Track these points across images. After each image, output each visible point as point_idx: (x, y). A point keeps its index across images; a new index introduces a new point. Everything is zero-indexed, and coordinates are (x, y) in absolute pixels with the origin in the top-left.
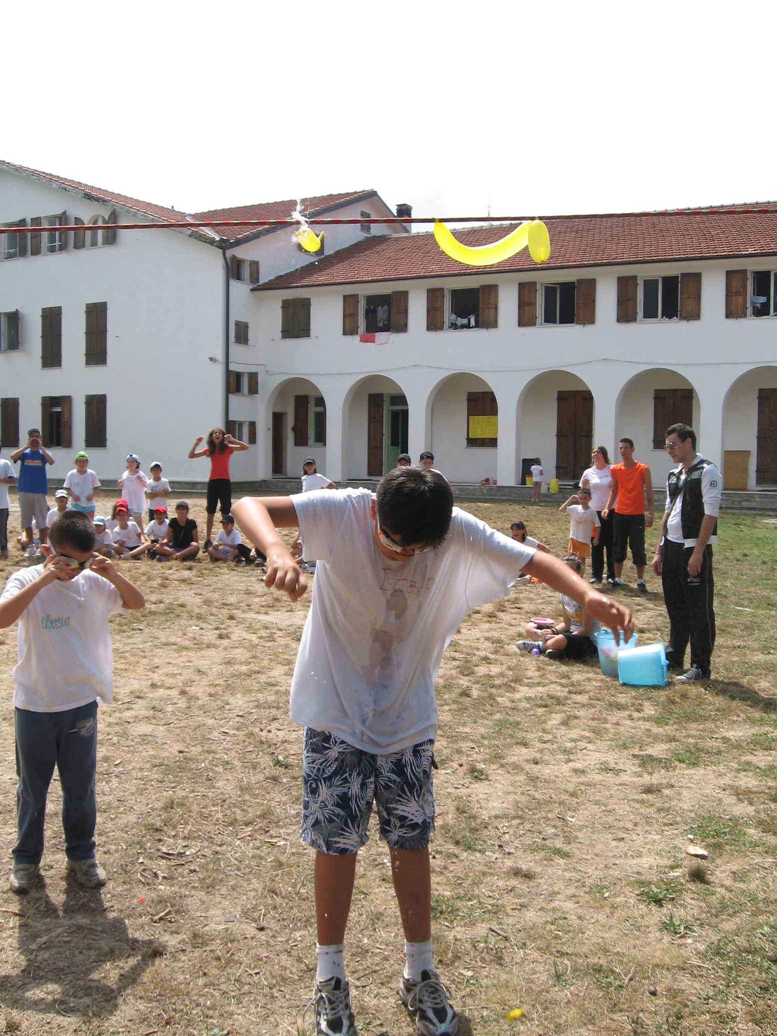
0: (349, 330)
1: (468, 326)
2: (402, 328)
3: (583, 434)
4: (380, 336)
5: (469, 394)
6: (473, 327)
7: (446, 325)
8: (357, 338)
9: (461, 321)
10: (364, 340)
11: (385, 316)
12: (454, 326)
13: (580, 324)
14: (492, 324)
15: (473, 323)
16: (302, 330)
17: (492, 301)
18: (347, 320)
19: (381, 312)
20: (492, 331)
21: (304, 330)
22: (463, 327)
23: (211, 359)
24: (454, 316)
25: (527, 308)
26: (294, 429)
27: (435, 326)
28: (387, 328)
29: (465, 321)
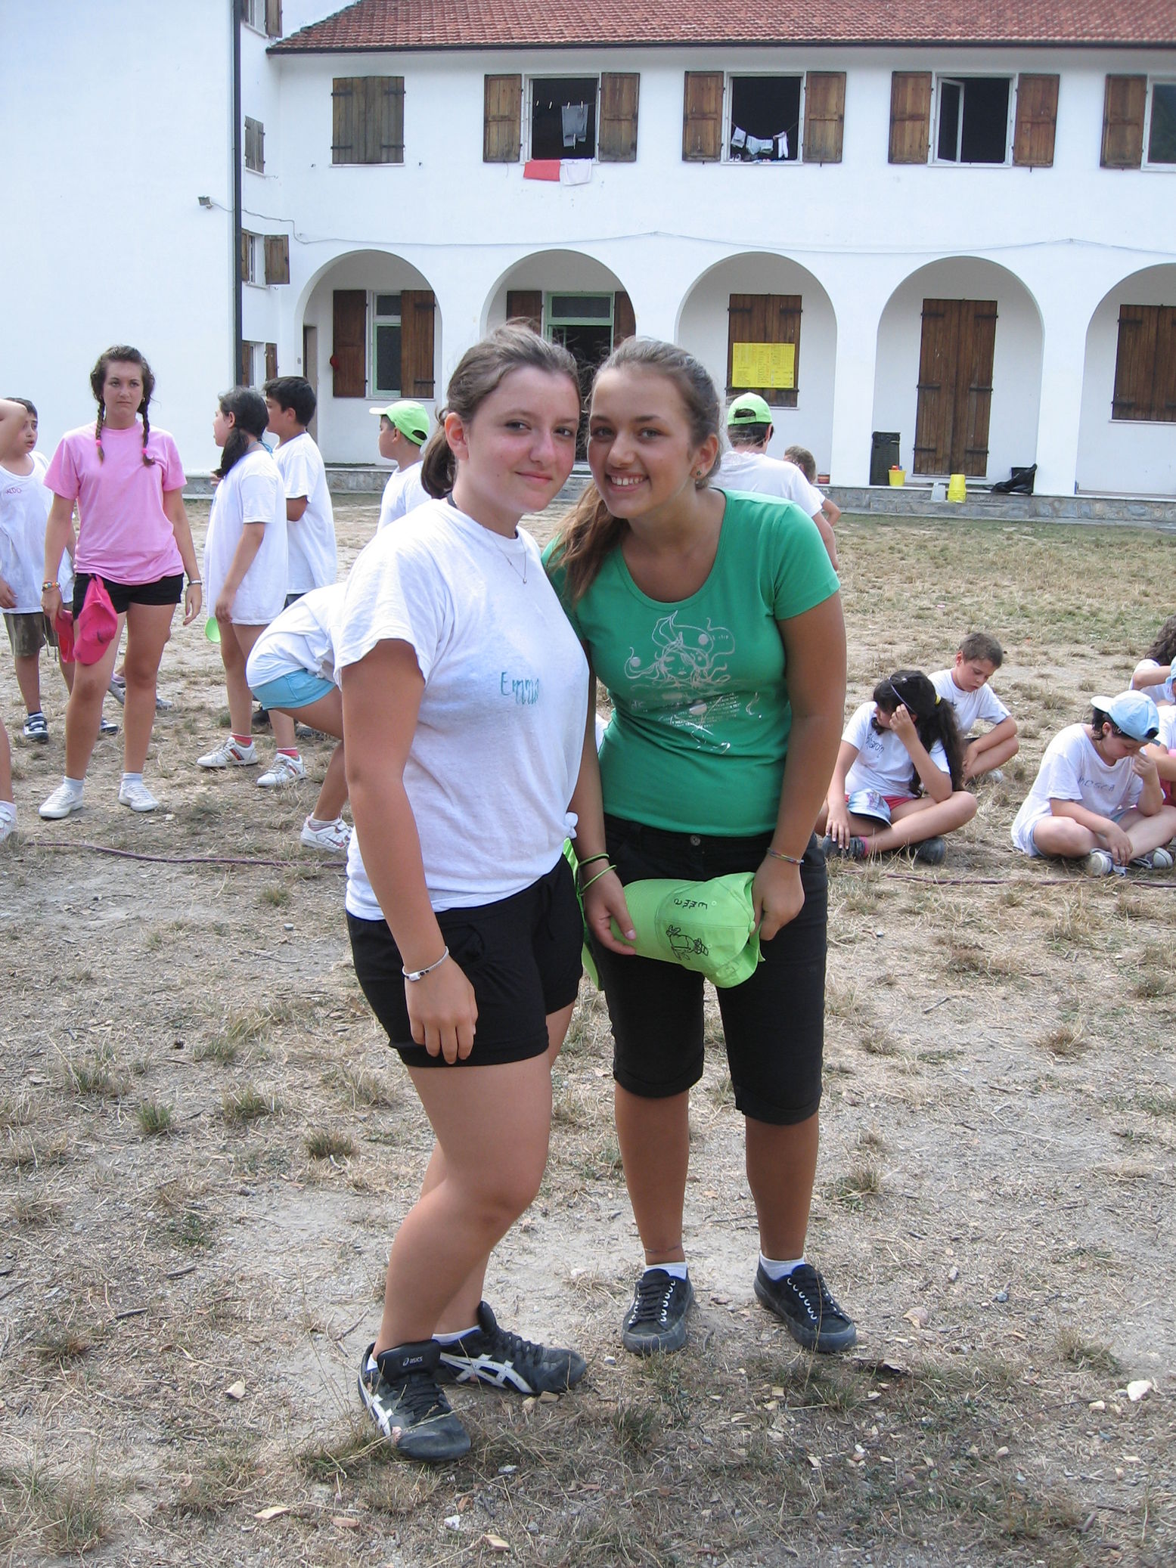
0: (497, 152)
1: (773, 155)
2: (625, 151)
3: (973, 386)
4: (571, 168)
5: (733, 297)
6: (783, 158)
7: (725, 152)
8: (516, 170)
9: (755, 144)
10: (529, 174)
11: (582, 125)
12: (739, 153)
13: (1023, 165)
14: (828, 153)
15: (783, 148)
16: (383, 147)
17: (832, 107)
18: (494, 129)
19: (572, 119)
20: (830, 169)
21: (389, 147)
22: (762, 156)
23: (204, 201)
24: (740, 134)
25: (908, 124)
26: (335, 362)
27: (701, 151)
28: (583, 151)
29: (767, 145)
